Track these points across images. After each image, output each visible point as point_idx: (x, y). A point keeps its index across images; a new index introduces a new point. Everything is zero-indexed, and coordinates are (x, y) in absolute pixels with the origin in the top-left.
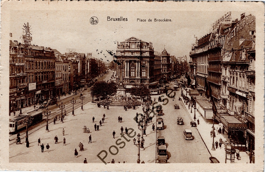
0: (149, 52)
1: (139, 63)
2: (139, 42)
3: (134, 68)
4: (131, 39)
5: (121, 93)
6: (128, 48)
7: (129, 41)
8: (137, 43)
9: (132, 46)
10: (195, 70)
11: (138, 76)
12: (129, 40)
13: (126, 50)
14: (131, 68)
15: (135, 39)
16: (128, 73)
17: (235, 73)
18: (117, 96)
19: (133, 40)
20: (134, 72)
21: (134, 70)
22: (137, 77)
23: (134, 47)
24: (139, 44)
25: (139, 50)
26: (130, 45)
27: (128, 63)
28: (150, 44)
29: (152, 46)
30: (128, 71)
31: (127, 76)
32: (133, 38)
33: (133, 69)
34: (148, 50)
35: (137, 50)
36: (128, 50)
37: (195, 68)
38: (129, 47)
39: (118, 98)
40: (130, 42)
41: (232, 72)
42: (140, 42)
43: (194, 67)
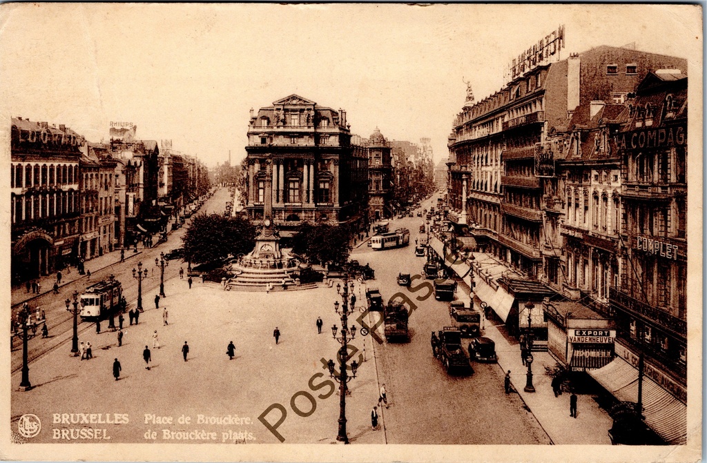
0: (337, 138)
1: (312, 167)
2: (312, 107)
3: (298, 179)
4: (288, 100)
5: (268, 248)
6: (282, 124)
7: (284, 105)
8: (306, 112)
9: (293, 121)
10: (465, 183)
11: (308, 202)
12: (283, 103)
13: (275, 129)
14: (290, 179)
15: (300, 100)
16: (281, 193)
17: (580, 188)
18: (257, 256)
19: (294, 102)
20: (297, 192)
21: (297, 185)
22: (306, 206)
23: (296, 123)
24: (312, 113)
25: (312, 130)
26: (287, 116)
27: (281, 167)
28: (340, 114)
29: (346, 121)
30: (281, 187)
31: (278, 201)
32: (294, 97)
33: (294, 182)
34: (337, 130)
35: (306, 130)
36: (281, 129)
37: (467, 180)
38: (284, 122)
39: (261, 262)
40: (286, 107)
41: (573, 188)
42: (314, 110)
43: (464, 177)
